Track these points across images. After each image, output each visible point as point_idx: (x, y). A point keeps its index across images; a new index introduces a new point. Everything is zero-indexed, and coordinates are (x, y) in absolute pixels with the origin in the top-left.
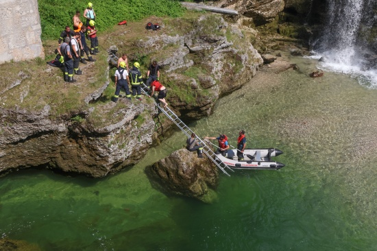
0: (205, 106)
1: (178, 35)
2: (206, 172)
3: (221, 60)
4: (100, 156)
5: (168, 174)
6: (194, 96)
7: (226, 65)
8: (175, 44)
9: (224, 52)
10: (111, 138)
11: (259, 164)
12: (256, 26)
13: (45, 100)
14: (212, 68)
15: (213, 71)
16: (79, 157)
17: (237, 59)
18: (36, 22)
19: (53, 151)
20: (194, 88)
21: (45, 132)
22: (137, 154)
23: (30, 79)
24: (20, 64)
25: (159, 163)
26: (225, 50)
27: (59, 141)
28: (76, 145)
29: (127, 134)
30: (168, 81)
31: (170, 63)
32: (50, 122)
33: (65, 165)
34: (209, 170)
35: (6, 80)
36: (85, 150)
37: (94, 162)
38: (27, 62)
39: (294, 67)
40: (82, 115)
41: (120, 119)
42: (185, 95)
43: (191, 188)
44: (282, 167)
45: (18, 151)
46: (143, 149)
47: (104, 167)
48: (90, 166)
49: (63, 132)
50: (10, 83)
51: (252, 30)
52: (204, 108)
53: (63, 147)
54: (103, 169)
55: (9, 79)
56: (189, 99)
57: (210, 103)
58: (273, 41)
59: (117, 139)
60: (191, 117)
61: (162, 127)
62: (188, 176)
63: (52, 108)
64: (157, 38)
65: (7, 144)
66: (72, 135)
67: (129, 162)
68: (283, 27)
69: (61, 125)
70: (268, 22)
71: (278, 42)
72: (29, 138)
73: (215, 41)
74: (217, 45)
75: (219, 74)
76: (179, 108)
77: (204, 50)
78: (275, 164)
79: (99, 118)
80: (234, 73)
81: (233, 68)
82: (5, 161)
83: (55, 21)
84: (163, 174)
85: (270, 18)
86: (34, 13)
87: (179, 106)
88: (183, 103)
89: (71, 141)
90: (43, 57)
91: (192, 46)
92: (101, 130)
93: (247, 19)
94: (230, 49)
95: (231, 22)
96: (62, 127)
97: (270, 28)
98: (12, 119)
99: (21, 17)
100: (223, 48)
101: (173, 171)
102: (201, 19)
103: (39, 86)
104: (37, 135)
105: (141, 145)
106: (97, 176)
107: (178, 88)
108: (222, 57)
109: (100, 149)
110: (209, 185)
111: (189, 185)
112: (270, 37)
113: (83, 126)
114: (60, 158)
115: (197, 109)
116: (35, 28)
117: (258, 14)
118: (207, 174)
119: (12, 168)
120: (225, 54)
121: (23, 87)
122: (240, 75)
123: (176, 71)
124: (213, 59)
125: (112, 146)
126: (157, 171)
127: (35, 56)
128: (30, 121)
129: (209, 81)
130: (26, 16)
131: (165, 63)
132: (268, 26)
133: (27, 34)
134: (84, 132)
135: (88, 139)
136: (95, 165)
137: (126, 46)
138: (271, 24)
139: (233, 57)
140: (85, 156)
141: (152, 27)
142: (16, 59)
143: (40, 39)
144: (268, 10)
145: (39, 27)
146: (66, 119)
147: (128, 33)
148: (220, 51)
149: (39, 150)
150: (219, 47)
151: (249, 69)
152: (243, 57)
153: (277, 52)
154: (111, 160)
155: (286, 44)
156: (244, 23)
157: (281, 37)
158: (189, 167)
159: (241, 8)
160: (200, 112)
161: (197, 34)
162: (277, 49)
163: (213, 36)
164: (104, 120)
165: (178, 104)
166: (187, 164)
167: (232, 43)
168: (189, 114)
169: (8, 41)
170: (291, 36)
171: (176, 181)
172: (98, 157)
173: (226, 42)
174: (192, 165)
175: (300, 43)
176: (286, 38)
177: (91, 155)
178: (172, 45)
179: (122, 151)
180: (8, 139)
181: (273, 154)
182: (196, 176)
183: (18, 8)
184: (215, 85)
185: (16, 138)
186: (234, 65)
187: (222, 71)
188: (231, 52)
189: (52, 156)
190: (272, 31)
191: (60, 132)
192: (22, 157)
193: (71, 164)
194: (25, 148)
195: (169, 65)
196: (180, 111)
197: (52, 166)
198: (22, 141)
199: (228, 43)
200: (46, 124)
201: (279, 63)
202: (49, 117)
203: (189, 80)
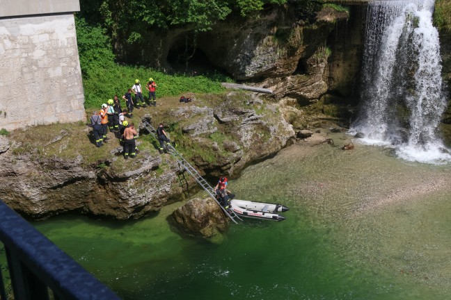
0: (225, 165)
1: (206, 107)
2: (217, 219)
3: (251, 131)
4: (122, 199)
5: (184, 219)
6: (215, 156)
7: (255, 135)
8: (203, 113)
9: (254, 124)
10: (131, 183)
11: (263, 214)
12: (301, 106)
13: (79, 152)
14: (241, 137)
15: (243, 139)
16: (106, 200)
17: (266, 130)
18: (80, 93)
19: (86, 196)
20: (215, 149)
21: (78, 179)
22: (157, 201)
23: (70, 136)
24: (65, 125)
25: (177, 211)
26: (254, 122)
27: (90, 187)
28: (104, 191)
29: (146, 182)
30: (193, 143)
31: (195, 128)
32: (82, 170)
33: (95, 209)
34: (220, 217)
35: (50, 136)
36: (110, 194)
37: (117, 205)
38: (70, 124)
39: (329, 141)
40: (107, 163)
41: (138, 167)
42: (207, 156)
43: (201, 231)
44: (283, 219)
45: (57, 195)
46: (163, 197)
47: (125, 209)
48: (115, 209)
49: (93, 179)
50: (53, 138)
51: (295, 110)
52: (225, 168)
53: (94, 193)
54: (125, 211)
55: (52, 135)
56: (210, 159)
57: (229, 163)
58: (317, 120)
59: (136, 184)
60: (215, 177)
61: (187, 184)
62: (198, 221)
63: (84, 158)
64: (187, 108)
65: (48, 189)
66: (101, 182)
67: (149, 208)
68: (327, 107)
69: (91, 172)
70: (312, 103)
71: (321, 121)
72: (65, 184)
73: (243, 113)
74: (245, 117)
75: (248, 143)
76: (203, 168)
77: (233, 121)
78: (277, 215)
79: (121, 166)
80: (263, 142)
81: (262, 138)
82: (46, 204)
83: (102, 95)
84: (180, 221)
85: (312, 99)
86: (78, 85)
87: (203, 166)
88: (205, 163)
89: (100, 188)
90: (85, 121)
91: (223, 117)
92: (120, 175)
93: (292, 99)
94: (259, 121)
95: (273, 102)
96: (92, 174)
97: (315, 108)
98: (51, 167)
99: (67, 88)
100: (252, 120)
101: (187, 216)
102: (230, 94)
103: (77, 142)
104: (72, 181)
105: (160, 193)
106: (120, 218)
107: (201, 150)
108: (253, 128)
109: (121, 192)
110: (219, 230)
111: (200, 228)
112: (314, 117)
113: (108, 172)
114: (92, 203)
115: (218, 168)
116: (78, 97)
117: (301, 95)
118: (217, 221)
119: (52, 211)
120: (255, 126)
121: (63, 142)
122: (268, 144)
123: (200, 136)
124: (243, 130)
125: (131, 190)
126: (175, 218)
127: (78, 119)
128: (66, 168)
129: (233, 146)
130: (71, 87)
131: (190, 128)
132: (312, 106)
133: (72, 101)
134: (109, 178)
135: (113, 184)
136: (119, 208)
137: (160, 115)
138: (315, 105)
139: (263, 129)
140: (111, 201)
141: (185, 100)
142: (61, 121)
143: (83, 107)
144: (310, 92)
145: (83, 96)
146: (94, 167)
147: (163, 104)
148: (249, 122)
149: (75, 195)
150: (247, 119)
151: (278, 139)
152: (272, 129)
153: (318, 129)
154: (131, 203)
155: (328, 122)
156: (288, 103)
157: (325, 116)
158: (201, 213)
159: (282, 89)
160: (222, 171)
161: (226, 107)
162: (318, 127)
163: (240, 109)
164: (124, 167)
165: (202, 163)
166: (199, 210)
167: (260, 116)
168: (212, 174)
169: (56, 106)
170: (333, 116)
171: (189, 225)
172: (120, 200)
173: (255, 114)
174: (204, 212)
175: (341, 121)
176: (329, 117)
177: (115, 199)
178: (199, 114)
179: (141, 196)
180: (49, 184)
181: (280, 209)
182: (207, 221)
183: (65, 81)
184: (239, 150)
185: (55, 183)
186: (263, 135)
187: (251, 140)
188: (260, 124)
189: (85, 200)
190: (316, 111)
191: (90, 179)
192: (61, 201)
193: (99, 208)
194: (62, 193)
195: (193, 130)
196: (204, 170)
197: (86, 211)
198: (60, 186)
199: (256, 116)
200: (79, 172)
201: (316, 138)
202: (81, 165)
203: (210, 143)
